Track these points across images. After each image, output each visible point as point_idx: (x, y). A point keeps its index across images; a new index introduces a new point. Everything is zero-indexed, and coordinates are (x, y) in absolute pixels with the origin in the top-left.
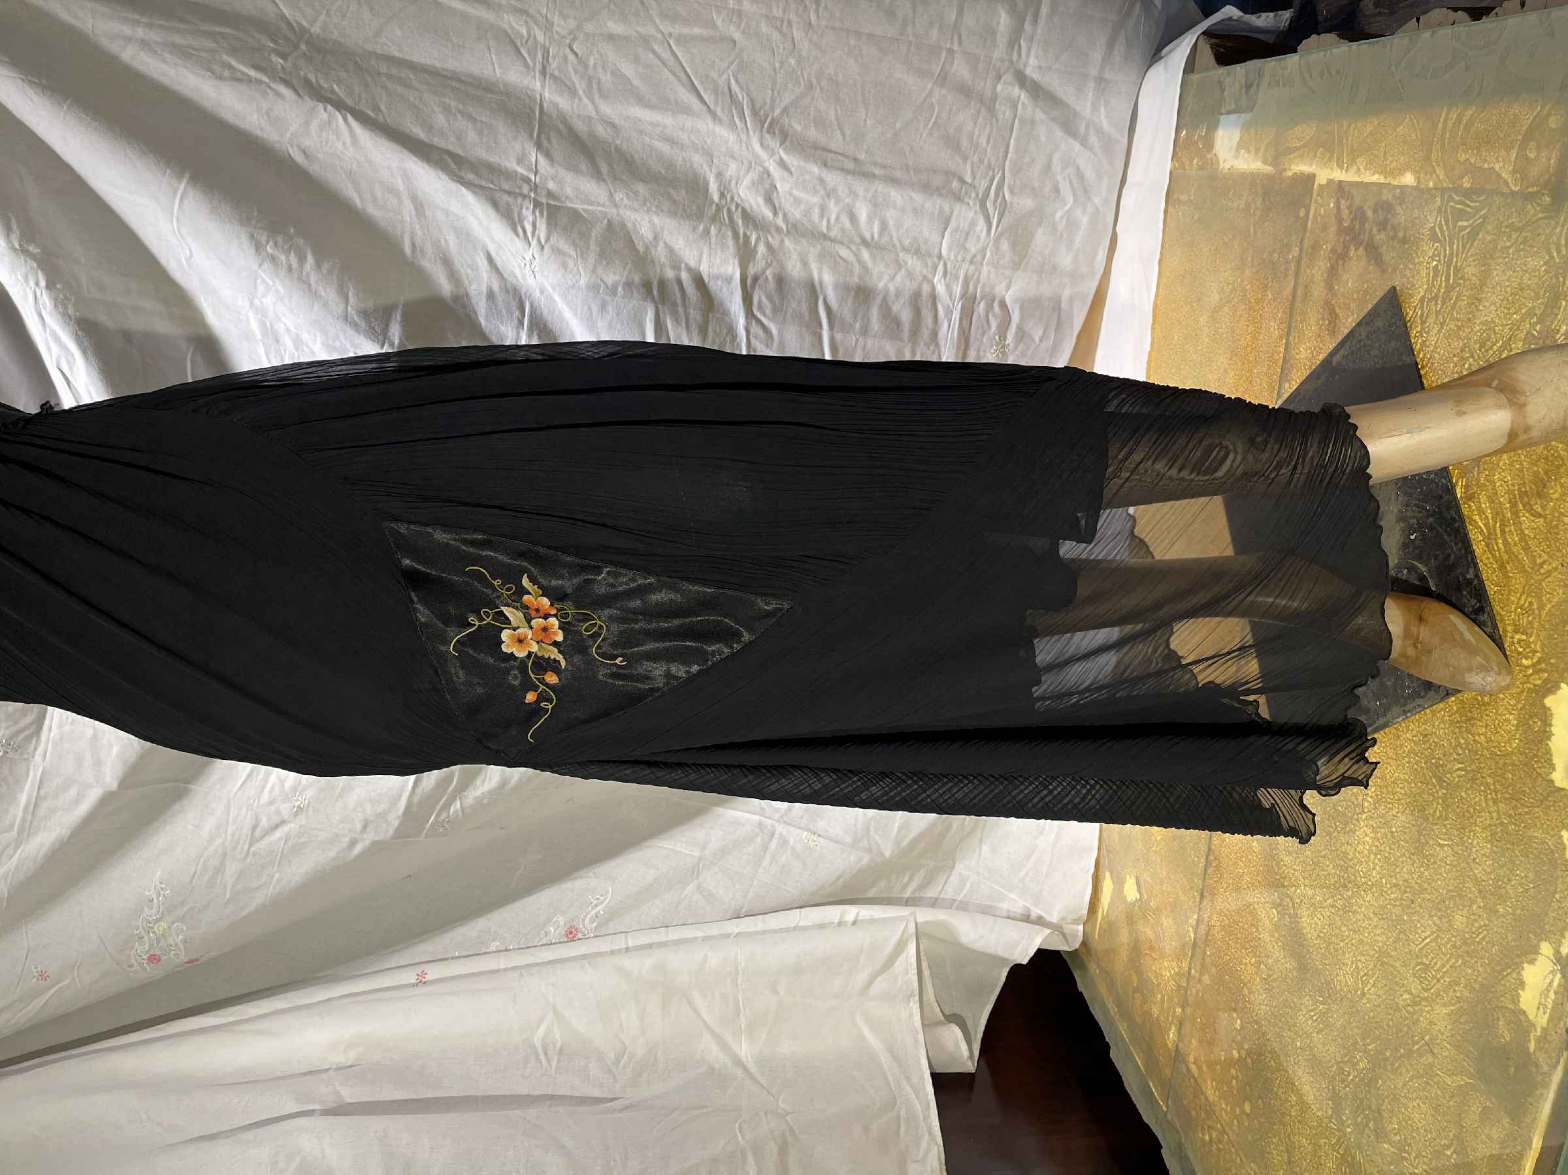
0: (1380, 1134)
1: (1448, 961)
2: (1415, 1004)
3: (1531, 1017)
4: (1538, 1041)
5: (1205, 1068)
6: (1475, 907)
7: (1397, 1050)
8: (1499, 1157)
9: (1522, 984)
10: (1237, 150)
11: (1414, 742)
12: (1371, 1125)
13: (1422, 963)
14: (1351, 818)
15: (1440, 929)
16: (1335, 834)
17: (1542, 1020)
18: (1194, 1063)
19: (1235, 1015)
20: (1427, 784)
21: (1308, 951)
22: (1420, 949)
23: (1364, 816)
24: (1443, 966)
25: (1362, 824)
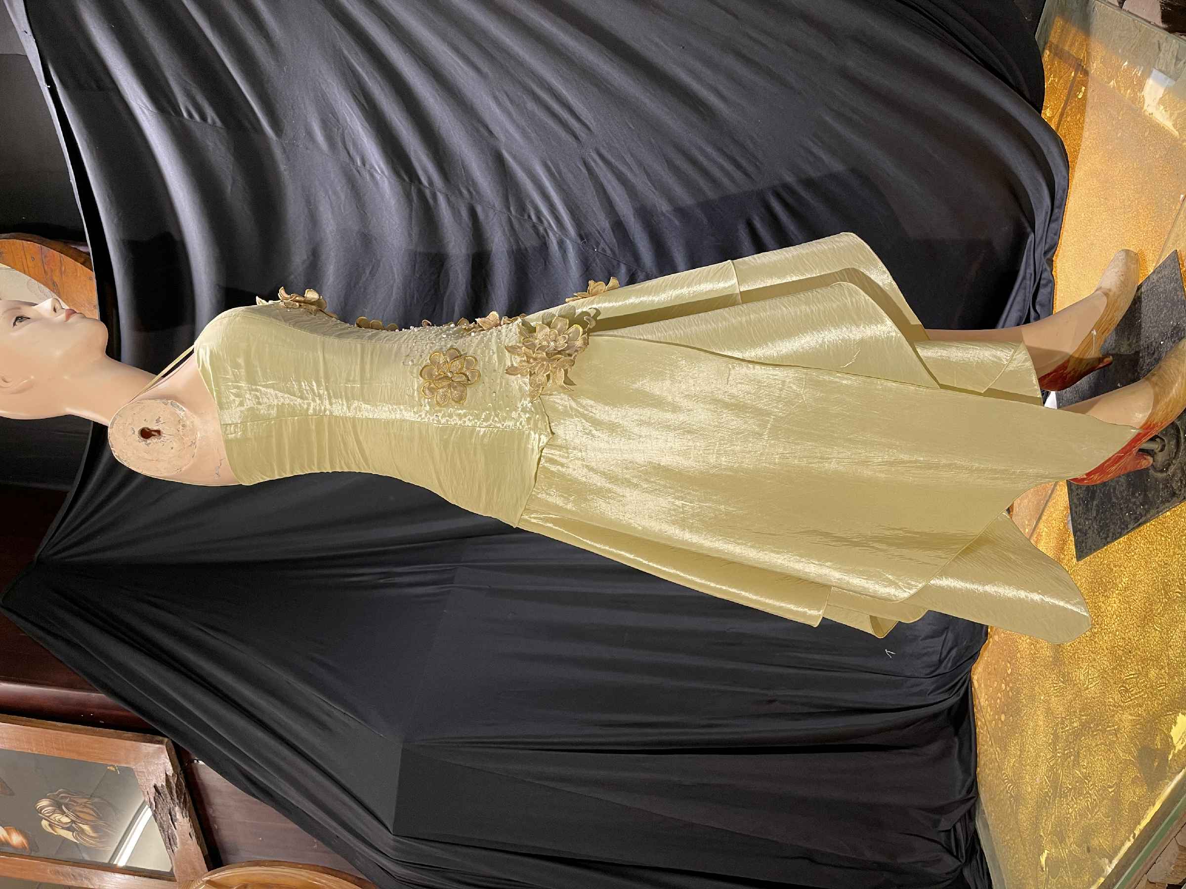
0: (1076, 763)
1: (1139, 692)
2: (1115, 706)
3: (1175, 742)
4: (1174, 755)
5: (983, 685)
6: (1163, 671)
7: (1097, 725)
8: (1136, 804)
9: (1175, 723)
10: (1159, 103)
11: (1159, 564)
12: (1072, 758)
13: (1125, 687)
14: (1110, 589)
15: (1140, 673)
16: (1097, 594)
17: (1179, 747)
18: (977, 681)
19: (1009, 665)
20: (1158, 591)
21: (1062, 651)
22: (1127, 679)
23: (1117, 592)
24: (1136, 694)
25: (1115, 595)
